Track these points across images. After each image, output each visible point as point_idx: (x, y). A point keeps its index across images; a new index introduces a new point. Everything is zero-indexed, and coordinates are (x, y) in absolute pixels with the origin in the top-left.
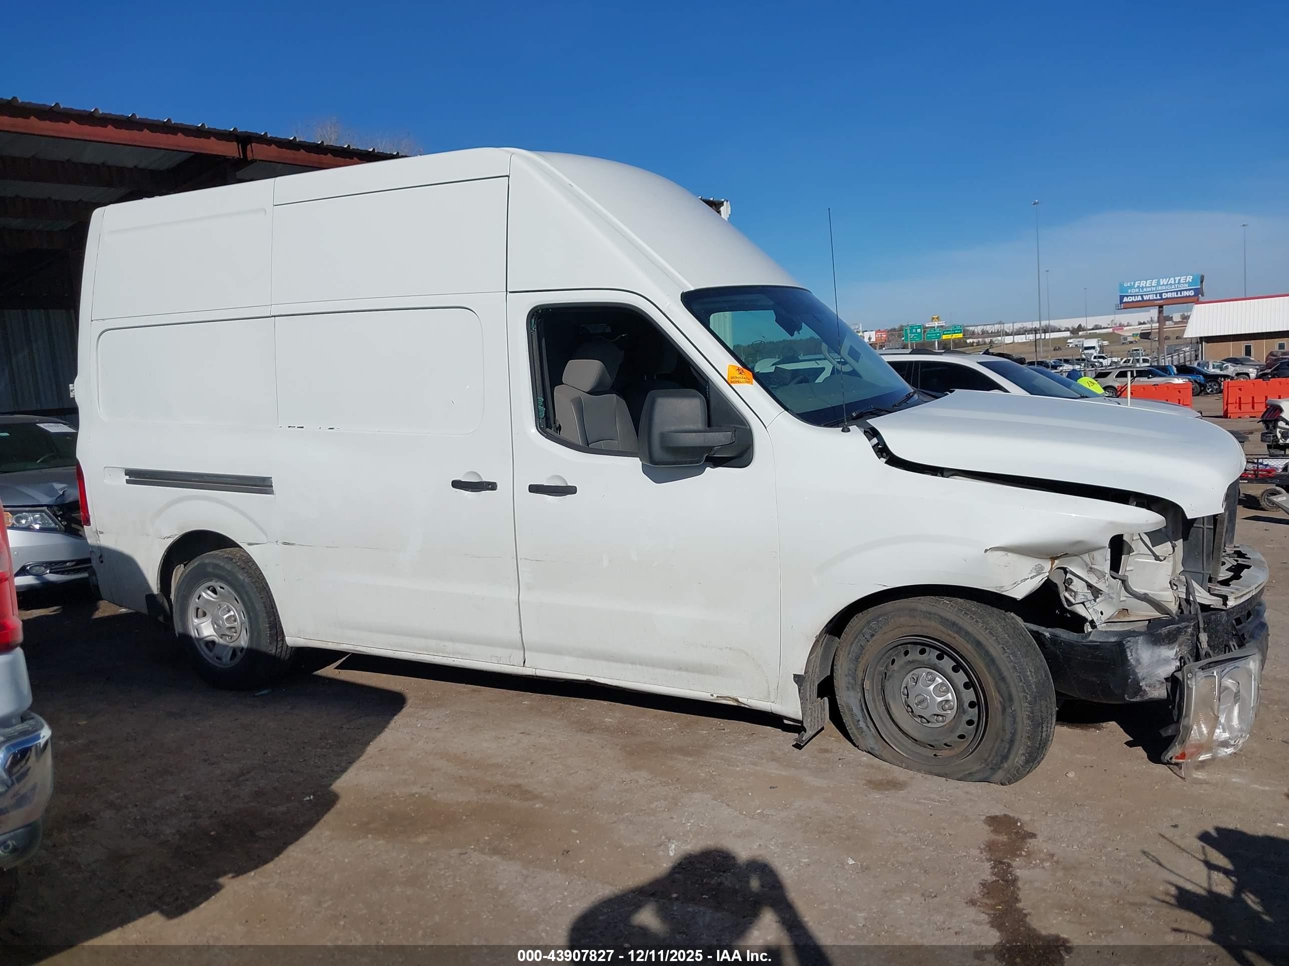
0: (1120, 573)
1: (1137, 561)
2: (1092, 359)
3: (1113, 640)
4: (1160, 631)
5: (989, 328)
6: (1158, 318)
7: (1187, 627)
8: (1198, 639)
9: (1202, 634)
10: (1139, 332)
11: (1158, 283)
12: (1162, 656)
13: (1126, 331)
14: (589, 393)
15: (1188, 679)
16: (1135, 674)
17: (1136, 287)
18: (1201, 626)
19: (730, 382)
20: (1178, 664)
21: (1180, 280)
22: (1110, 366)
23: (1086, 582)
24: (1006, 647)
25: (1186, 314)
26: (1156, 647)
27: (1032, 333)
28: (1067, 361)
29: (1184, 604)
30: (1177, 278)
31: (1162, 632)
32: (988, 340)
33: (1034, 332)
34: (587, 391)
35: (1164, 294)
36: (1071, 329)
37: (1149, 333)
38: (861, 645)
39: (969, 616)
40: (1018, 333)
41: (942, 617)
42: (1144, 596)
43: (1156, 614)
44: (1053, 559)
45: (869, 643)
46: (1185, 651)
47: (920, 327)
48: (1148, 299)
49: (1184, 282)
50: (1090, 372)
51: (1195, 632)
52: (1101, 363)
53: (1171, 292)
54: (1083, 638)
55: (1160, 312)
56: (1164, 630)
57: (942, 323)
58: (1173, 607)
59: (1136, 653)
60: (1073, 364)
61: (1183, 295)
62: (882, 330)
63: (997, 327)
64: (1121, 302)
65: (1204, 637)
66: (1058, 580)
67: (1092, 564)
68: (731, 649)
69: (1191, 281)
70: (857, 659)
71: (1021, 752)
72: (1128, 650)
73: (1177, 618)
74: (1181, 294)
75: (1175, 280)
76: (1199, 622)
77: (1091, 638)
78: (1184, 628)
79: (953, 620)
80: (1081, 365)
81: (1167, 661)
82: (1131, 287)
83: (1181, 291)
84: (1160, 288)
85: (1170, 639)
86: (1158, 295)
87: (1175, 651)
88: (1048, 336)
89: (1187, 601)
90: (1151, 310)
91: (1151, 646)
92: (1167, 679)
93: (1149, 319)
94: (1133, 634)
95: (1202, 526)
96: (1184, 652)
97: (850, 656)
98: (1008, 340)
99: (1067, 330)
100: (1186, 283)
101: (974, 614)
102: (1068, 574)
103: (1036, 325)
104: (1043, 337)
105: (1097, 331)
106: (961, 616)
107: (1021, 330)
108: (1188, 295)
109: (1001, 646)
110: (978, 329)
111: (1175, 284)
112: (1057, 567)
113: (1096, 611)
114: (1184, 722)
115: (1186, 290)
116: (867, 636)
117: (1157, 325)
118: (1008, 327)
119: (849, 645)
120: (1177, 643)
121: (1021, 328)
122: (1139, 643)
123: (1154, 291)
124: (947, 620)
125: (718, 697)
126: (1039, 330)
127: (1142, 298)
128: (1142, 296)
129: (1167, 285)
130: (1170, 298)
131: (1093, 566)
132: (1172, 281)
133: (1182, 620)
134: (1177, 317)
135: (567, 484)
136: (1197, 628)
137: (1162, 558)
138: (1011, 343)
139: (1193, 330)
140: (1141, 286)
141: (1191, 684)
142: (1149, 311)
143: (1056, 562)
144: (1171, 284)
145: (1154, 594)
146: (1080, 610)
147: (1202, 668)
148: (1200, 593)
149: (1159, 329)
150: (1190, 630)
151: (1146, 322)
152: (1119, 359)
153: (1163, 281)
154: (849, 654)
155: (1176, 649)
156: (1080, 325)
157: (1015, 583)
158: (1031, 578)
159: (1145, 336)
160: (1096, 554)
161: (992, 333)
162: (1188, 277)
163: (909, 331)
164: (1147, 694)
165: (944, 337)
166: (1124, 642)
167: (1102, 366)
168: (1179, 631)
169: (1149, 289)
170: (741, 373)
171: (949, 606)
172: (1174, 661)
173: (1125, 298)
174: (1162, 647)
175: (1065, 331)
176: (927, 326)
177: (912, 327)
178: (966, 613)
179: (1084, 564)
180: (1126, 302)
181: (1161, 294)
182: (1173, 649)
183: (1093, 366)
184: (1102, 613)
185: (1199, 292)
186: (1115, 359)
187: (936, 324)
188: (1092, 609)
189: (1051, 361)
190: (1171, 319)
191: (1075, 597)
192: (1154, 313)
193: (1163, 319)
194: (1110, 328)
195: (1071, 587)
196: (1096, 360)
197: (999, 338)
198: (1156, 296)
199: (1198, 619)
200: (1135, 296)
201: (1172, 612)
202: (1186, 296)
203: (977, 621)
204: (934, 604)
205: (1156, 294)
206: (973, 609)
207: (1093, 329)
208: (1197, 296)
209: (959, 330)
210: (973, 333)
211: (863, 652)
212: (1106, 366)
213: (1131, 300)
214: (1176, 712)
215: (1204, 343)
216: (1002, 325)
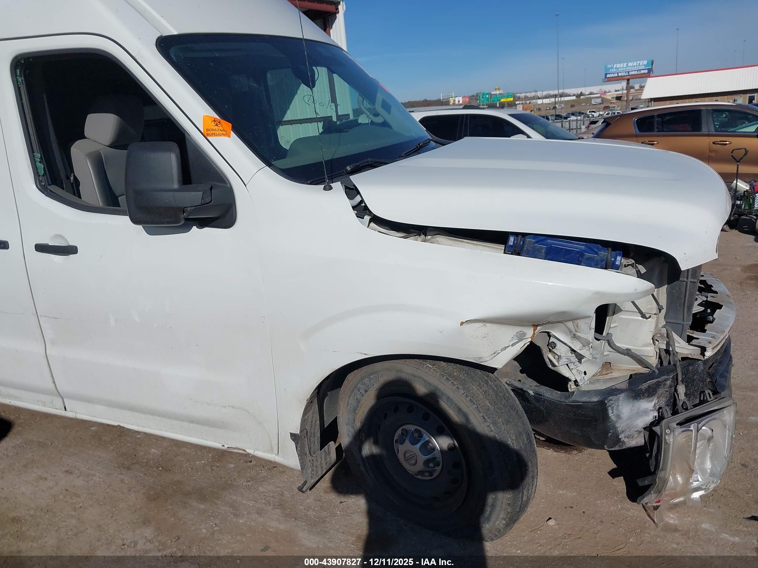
0: (604, 335)
1: (622, 318)
2: (588, 113)
3: (595, 399)
4: (640, 387)
5: (528, 95)
6: (627, 87)
7: (666, 380)
8: (676, 390)
9: (680, 386)
10: (615, 96)
11: (627, 65)
12: (641, 409)
13: (609, 95)
14: (109, 146)
15: (666, 434)
16: (615, 428)
17: (614, 67)
18: (680, 379)
19: (206, 135)
20: (656, 414)
21: (640, 63)
22: (598, 117)
23: (570, 347)
24: (486, 416)
25: (642, 85)
26: (635, 401)
27: (553, 98)
28: (573, 114)
29: (663, 354)
30: (638, 62)
31: (643, 387)
32: (528, 102)
33: (554, 97)
34: (108, 145)
35: (630, 72)
36: (576, 95)
37: (621, 97)
38: (357, 399)
39: (450, 382)
40: (546, 97)
41: (425, 381)
42: (626, 352)
43: (638, 369)
44: (535, 326)
45: (364, 398)
46: (663, 402)
47: (488, 94)
48: (621, 75)
49: (642, 64)
50: (586, 121)
51: (673, 384)
52: (593, 115)
53: (635, 71)
54: (566, 398)
55: (628, 83)
56: (644, 386)
57: (501, 92)
58: (654, 361)
59: (617, 409)
60: (576, 116)
61: (641, 73)
62: (466, 96)
63: (533, 94)
64: (606, 77)
65: (681, 389)
66: (541, 343)
67: (576, 332)
68: (233, 407)
69: (646, 64)
70: (355, 410)
71: (501, 516)
72: (609, 408)
73: (657, 371)
74: (640, 72)
75: (637, 63)
76: (677, 375)
77: (573, 398)
78: (663, 381)
79: (436, 385)
80: (581, 117)
81: (646, 412)
82: (612, 68)
83: (640, 70)
84: (628, 68)
85: (650, 393)
86: (627, 73)
87: (653, 403)
88: (562, 99)
89: (667, 351)
90: (623, 83)
91: (631, 400)
92: (645, 429)
93: (621, 88)
94: (615, 393)
95: (686, 279)
96: (661, 403)
97: (349, 407)
98: (540, 102)
99: (574, 95)
100: (643, 65)
101: (456, 380)
102: (551, 337)
103: (556, 92)
104: (560, 100)
105: (592, 96)
106: (443, 381)
107: (547, 95)
108: (644, 72)
109: (482, 414)
110: (522, 95)
111: (637, 65)
112: (540, 331)
113: (579, 372)
114: (661, 474)
115: (643, 69)
116: (362, 391)
117: (626, 91)
118: (539, 94)
119: (347, 397)
120: (656, 396)
121: (547, 94)
122: (621, 399)
123: (625, 70)
124: (430, 384)
125: (228, 447)
126: (557, 95)
127: (618, 75)
128: (618, 73)
129: (632, 66)
130: (634, 75)
131: (577, 333)
132: (635, 64)
133: (661, 373)
134: (637, 87)
135: (69, 244)
136: (676, 380)
137: (647, 316)
138: (541, 104)
139: (647, 94)
140: (617, 67)
141: (669, 440)
142: (621, 83)
143: (539, 328)
144: (635, 66)
145: (636, 350)
146: (565, 372)
147: (680, 424)
148: (679, 343)
149: (627, 94)
150: (668, 383)
151: (619, 89)
152: (604, 112)
153: (630, 64)
154: (348, 405)
155: (655, 401)
156: (581, 93)
157: (495, 353)
158: (512, 345)
159: (619, 98)
160: (581, 323)
161: (530, 97)
162: (645, 61)
163: (481, 97)
164: (625, 443)
165: (502, 100)
166: (606, 401)
167: (594, 117)
168: (658, 385)
169: (622, 69)
170: (217, 125)
171: (432, 370)
172: (652, 412)
173: (608, 75)
174: (642, 401)
175: (573, 96)
176: (492, 93)
177: (484, 94)
178: (447, 379)
179: (568, 330)
180: (608, 78)
181: (629, 72)
182: (652, 401)
183: (588, 117)
184: (585, 373)
185: (650, 70)
186: (601, 113)
187: (498, 92)
188: (576, 370)
189: (564, 115)
190: (633, 88)
191: (558, 361)
192: (624, 84)
193: (629, 88)
194: (599, 94)
195: (554, 350)
196: (590, 113)
197: (534, 101)
198: (626, 73)
199: (676, 372)
200: (613, 73)
201: (653, 366)
202: (643, 73)
203: (458, 388)
204: (418, 367)
205: (626, 72)
206: (455, 374)
207: (589, 95)
208: (649, 74)
209: (510, 96)
210: (519, 98)
211: (360, 405)
212: (596, 117)
213: (611, 76)
214: (652, 462)
215: (652, 102)
216: (536, 93)
